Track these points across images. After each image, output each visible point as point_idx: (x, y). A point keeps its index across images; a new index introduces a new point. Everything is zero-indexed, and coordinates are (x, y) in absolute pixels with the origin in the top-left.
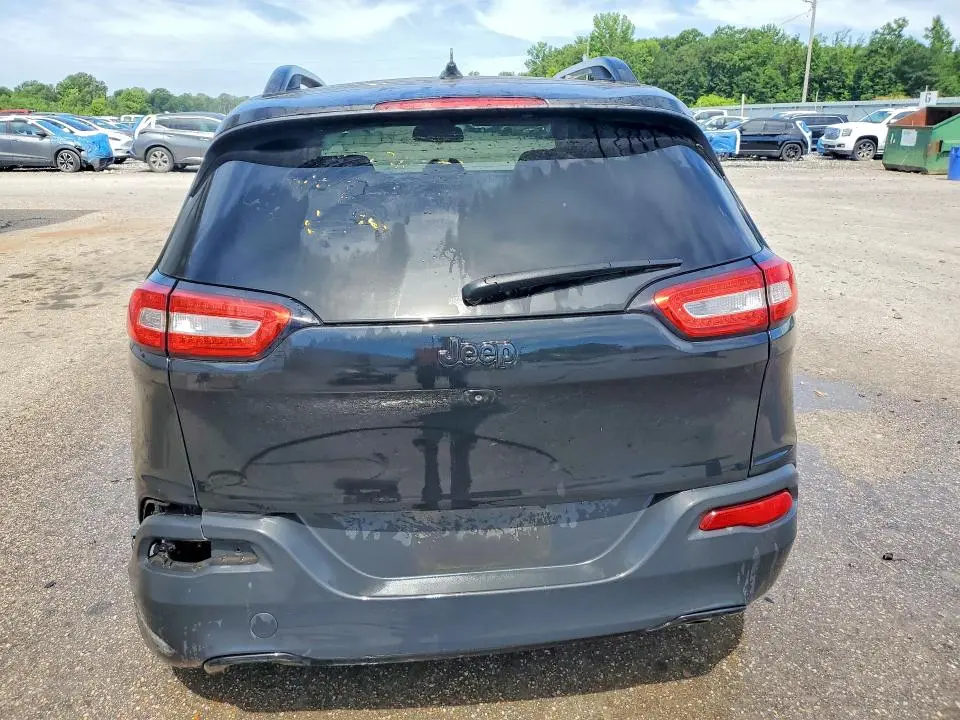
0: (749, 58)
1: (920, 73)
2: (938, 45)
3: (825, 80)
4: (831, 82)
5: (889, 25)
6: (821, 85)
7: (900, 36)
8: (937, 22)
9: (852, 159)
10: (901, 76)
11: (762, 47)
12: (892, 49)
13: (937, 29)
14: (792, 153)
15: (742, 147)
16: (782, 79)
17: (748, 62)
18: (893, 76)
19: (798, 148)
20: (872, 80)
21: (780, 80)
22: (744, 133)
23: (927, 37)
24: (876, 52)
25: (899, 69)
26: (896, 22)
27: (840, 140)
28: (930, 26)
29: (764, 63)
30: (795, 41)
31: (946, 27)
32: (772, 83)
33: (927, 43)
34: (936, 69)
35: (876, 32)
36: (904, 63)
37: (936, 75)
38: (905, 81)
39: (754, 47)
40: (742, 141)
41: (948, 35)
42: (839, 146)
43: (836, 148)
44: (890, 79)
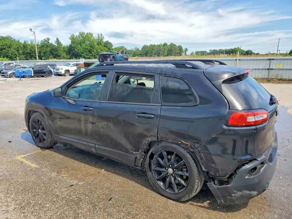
0: (4, 46)
1: (56, 53)
2: (59, 45)
3: (31, 53)
4: (33, 54)
5: (45, 39)
6: (30, 55)
7: (48, 42)
8: (57, 39)
9: (64, 76)
10: (51, 53)
11: (7, 42)
12: (47, 46)
13: (58, 41)
14: (49, 75)
15: (34, 74)
16: (17, 52)
17: (4, 47)
18: (49, 53)
19: (50, 73)
20: (44, 54)
21: (16, 53)
22: (34, 69)
23: (55, 43)
24: (43, 46)
25: (50, 51)
26: (47, 38)
27: (60, 71)
28: (56, 40)
29: (10, 47)
30: (18, 41)
31: (60, 41)
32: (14, 53)
33: (56, 45)
34: (60, 52)
35: (42, 41)
36: (52, 50)
37: (60, 53)
38: (53, 54)
39: (5, 42)
40: (34, 72)
41: (61, 43)
42: (60, 72)
43: (60, 73)
44: (49, 54)
